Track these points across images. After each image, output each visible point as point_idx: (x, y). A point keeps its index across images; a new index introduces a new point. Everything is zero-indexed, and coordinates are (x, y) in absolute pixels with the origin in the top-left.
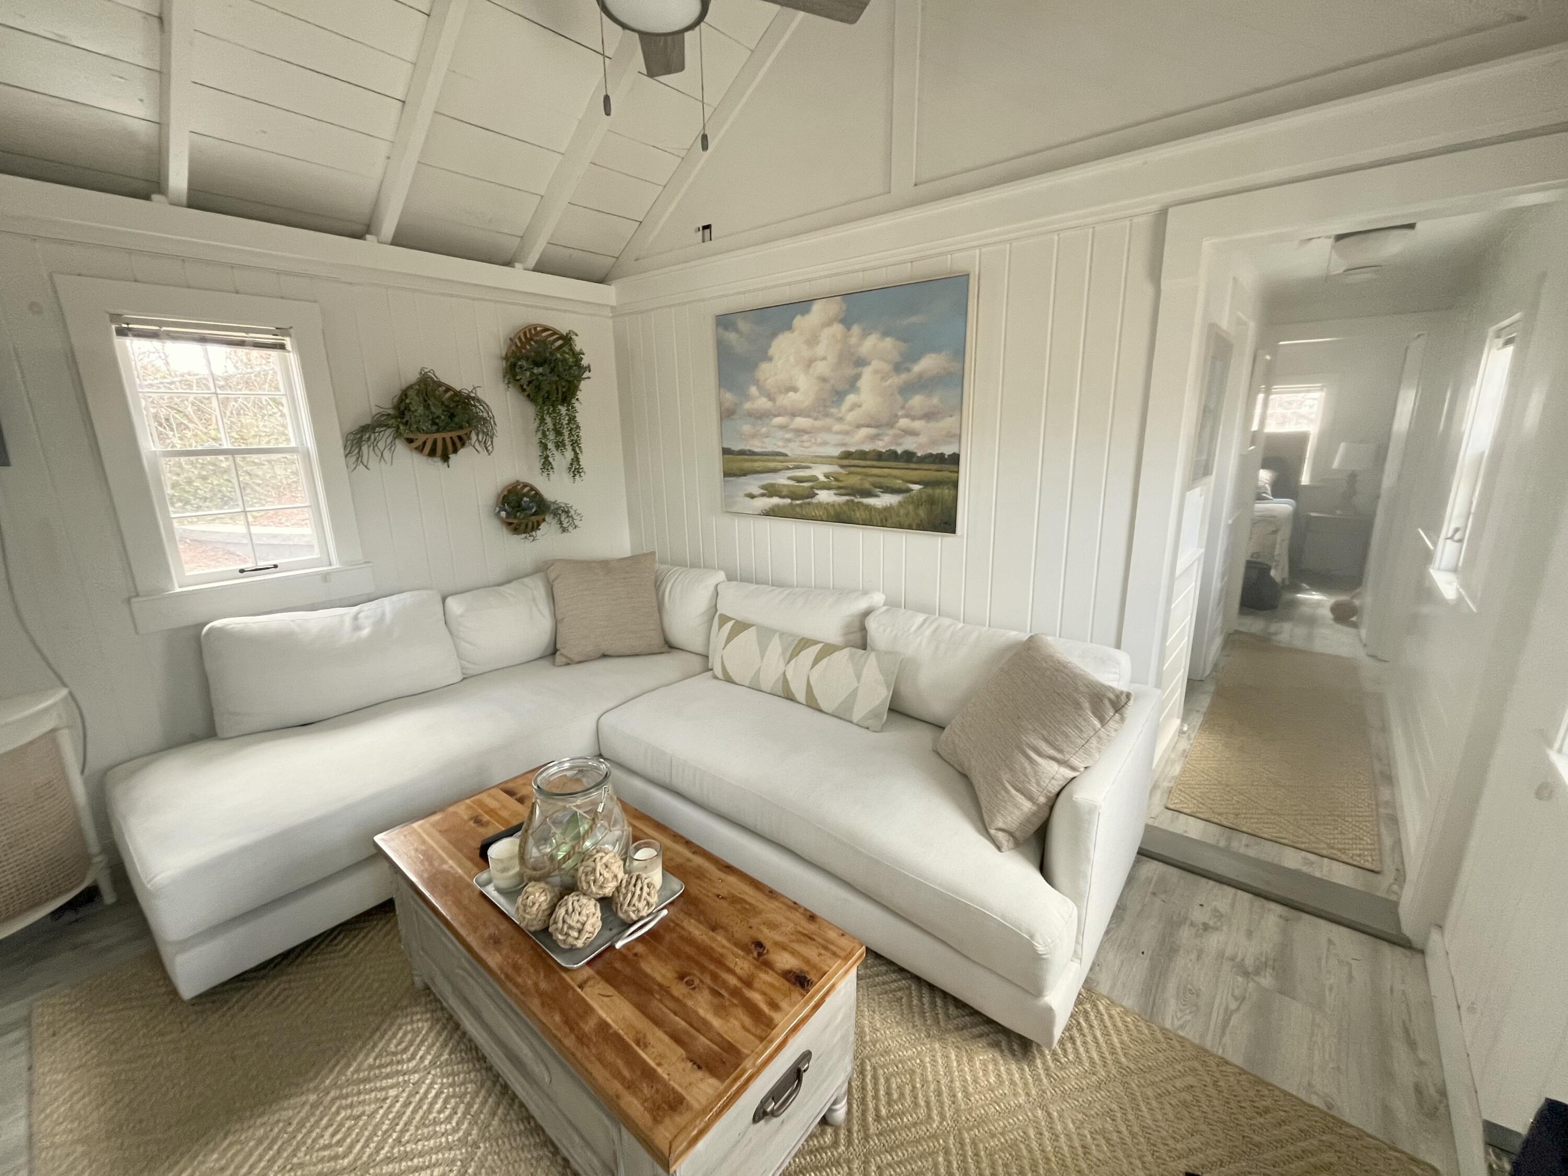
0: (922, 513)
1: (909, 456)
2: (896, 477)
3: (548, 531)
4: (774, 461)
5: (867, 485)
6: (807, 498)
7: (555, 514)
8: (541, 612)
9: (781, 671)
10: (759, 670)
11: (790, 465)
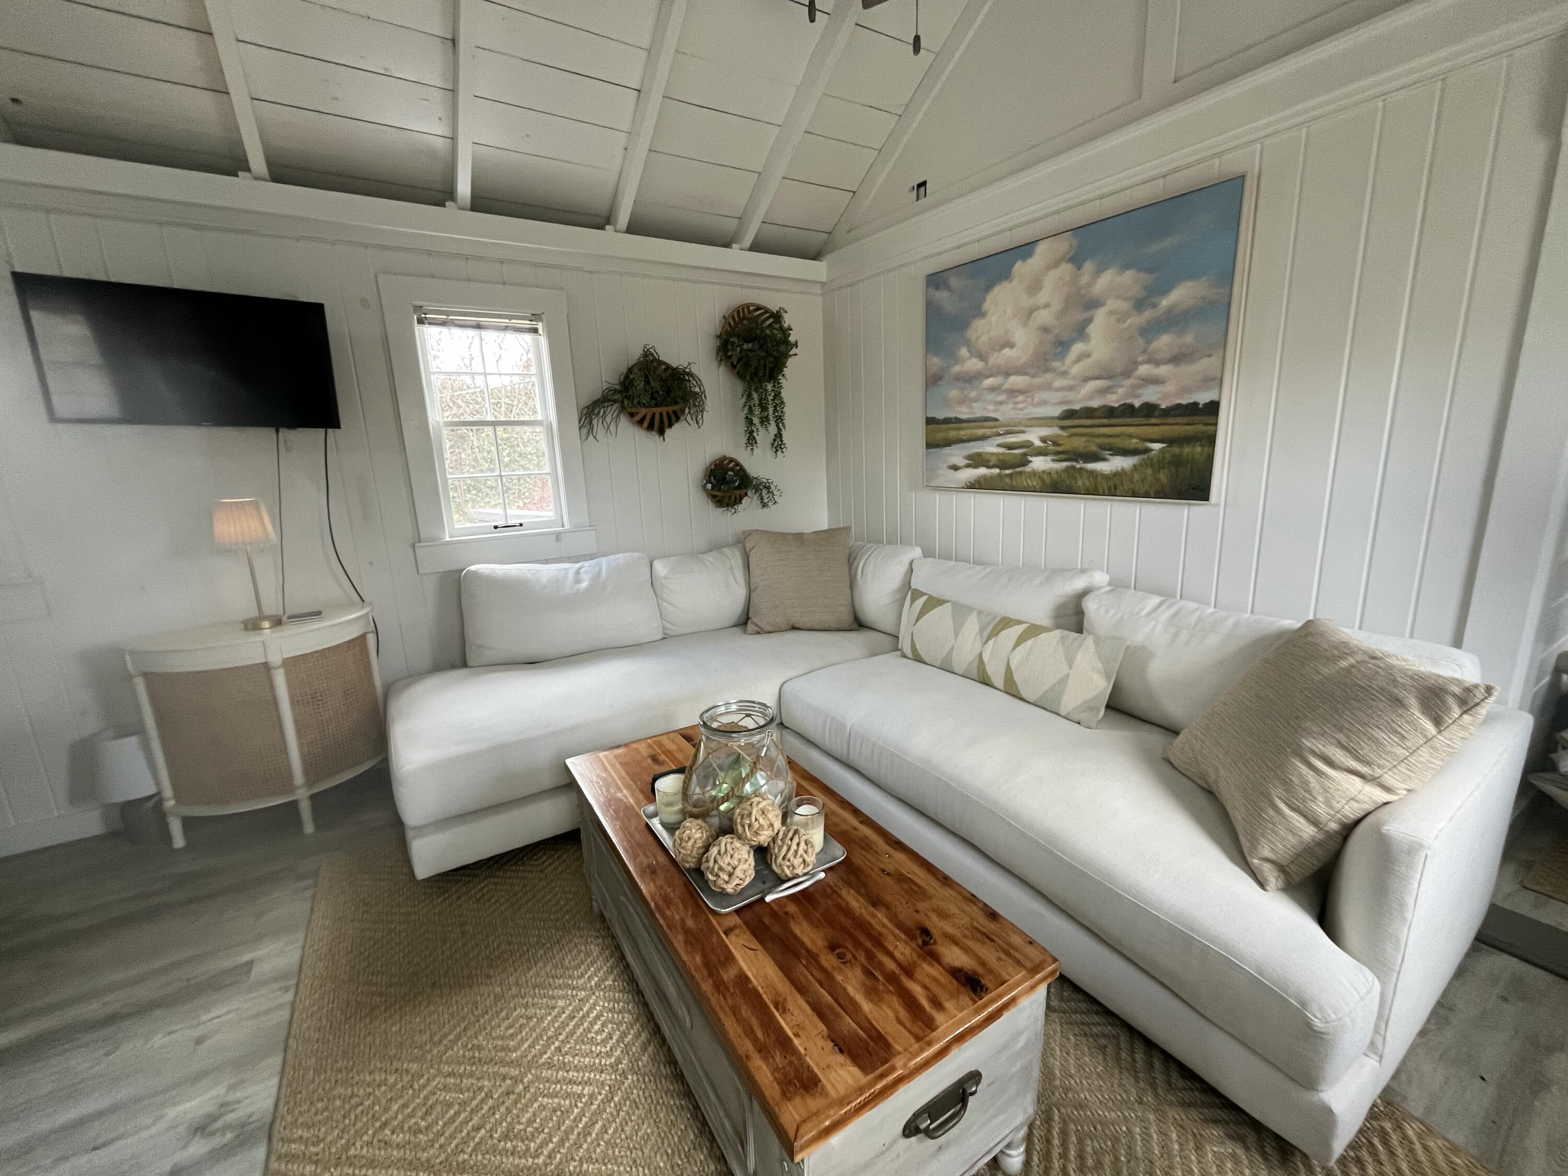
0: (1163, 476)
1: (1149, 410)
2: (1131, 436)
3: (749, 503)
4: (983, 427)
5: (1093, 448)
6: (1019, 466)
7: (757, 489)
8: (737, 582)
9: (976, 651)
10: (952, 649)
11: (1001, 431)
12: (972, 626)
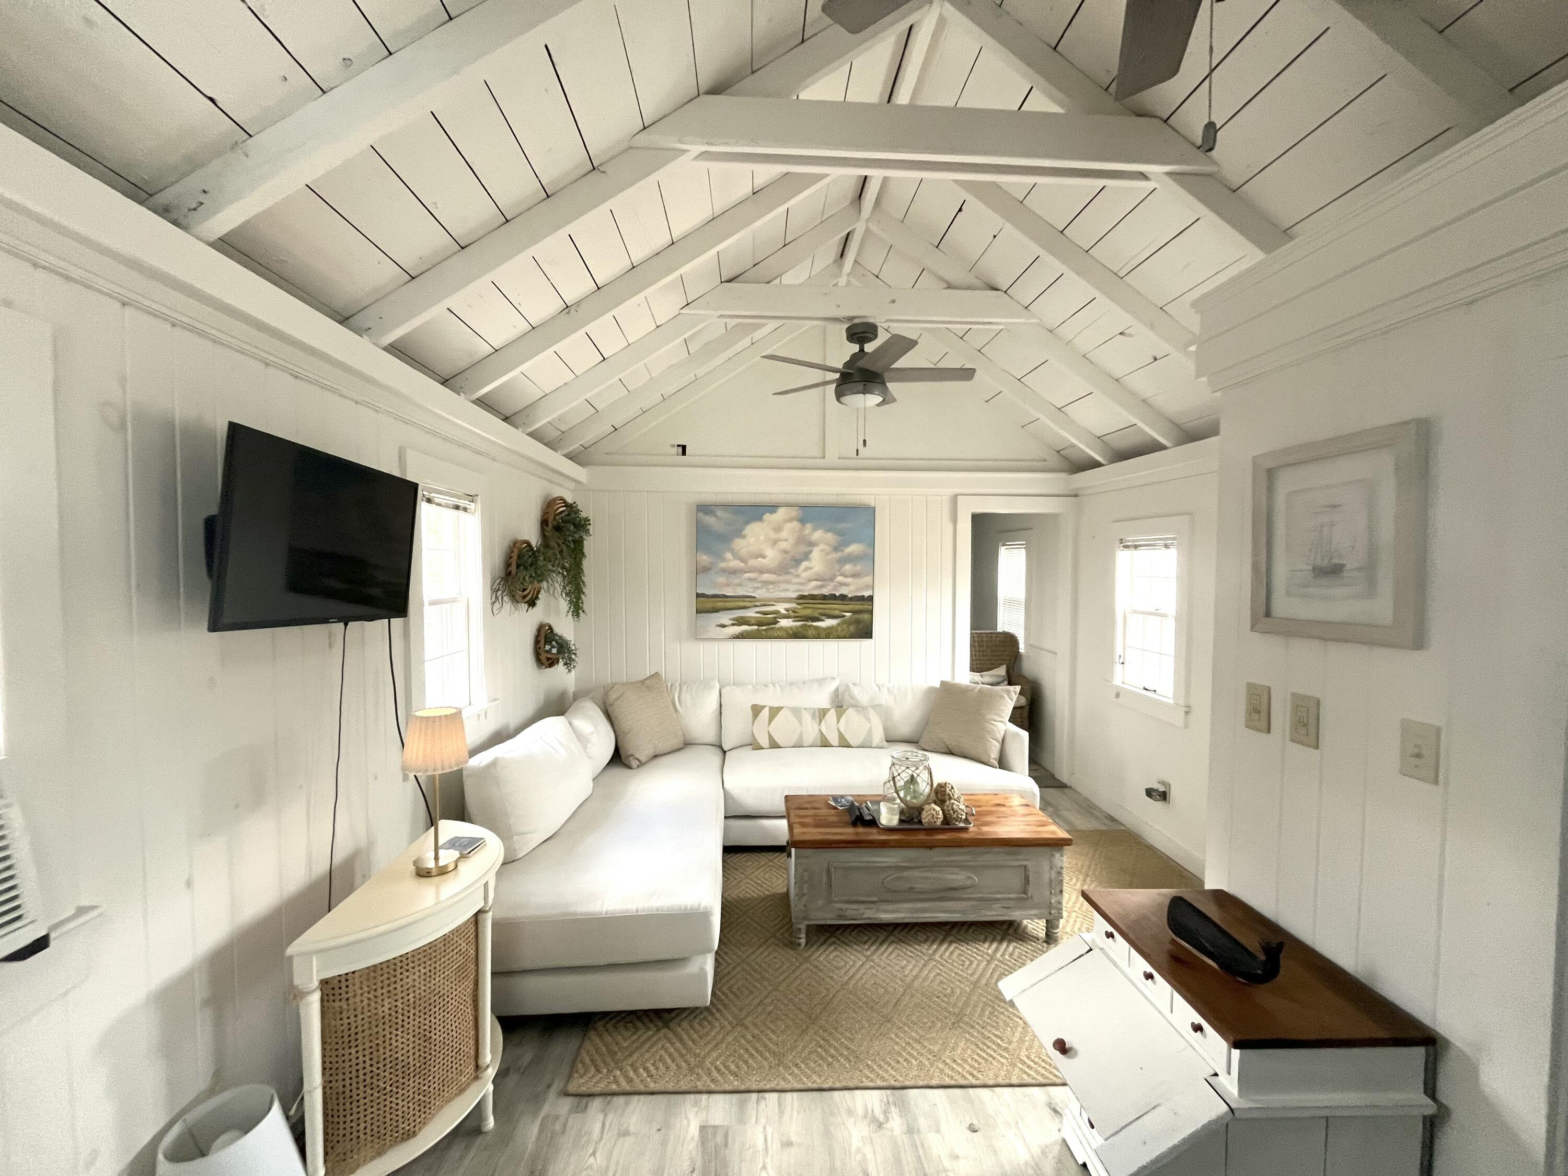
0: (851, 628)
1: (843, 597)
2: (835, 609)
4: (744, 601)
5: (816, 615)
6: (771, 624)
9: (816, 730)
10: (801, 733)
11: (757, 604)
12: (807, 718)
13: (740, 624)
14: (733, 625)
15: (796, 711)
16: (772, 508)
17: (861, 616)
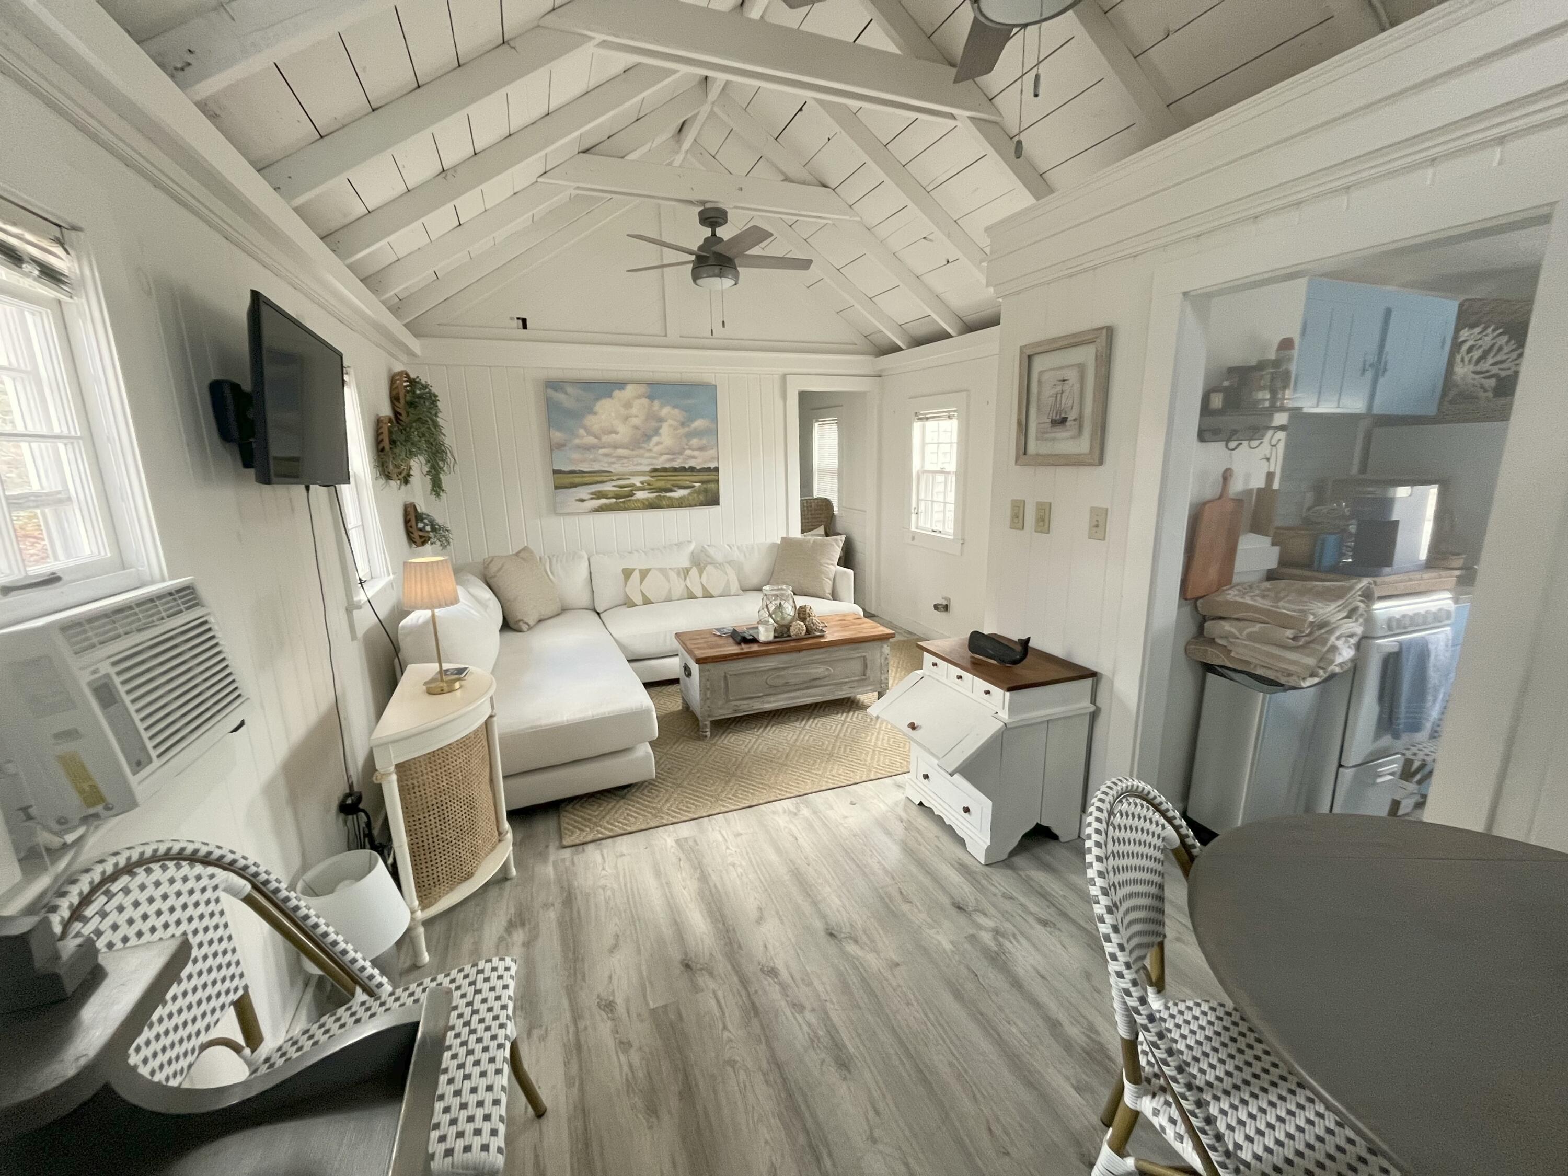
0: (702, 497)
1: (692, 469)
2: (686, 480)
4: (601, 476)
5: (669, 486)
6: (628, 497)
10: (668, 590)
11: (614, 478)
12: (673, 575)
13: (599, 498)
14: (592, 499)
15: (663, 571)
16: (621, 385)
17: (709, 485)
